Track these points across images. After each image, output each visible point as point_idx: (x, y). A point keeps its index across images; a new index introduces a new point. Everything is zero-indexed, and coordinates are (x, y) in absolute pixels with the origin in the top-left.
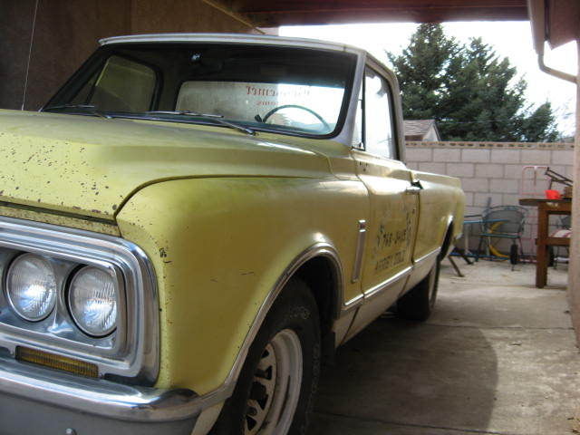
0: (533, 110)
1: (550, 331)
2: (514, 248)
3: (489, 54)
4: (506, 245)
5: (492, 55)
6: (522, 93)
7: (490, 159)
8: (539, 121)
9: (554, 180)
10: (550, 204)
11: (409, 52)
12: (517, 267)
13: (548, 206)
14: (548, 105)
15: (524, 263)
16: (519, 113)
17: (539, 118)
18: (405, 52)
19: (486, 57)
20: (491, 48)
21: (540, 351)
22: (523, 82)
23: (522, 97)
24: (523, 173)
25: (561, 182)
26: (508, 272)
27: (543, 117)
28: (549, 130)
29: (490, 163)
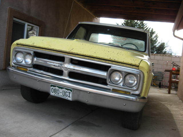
0: (160, 44)
1: (177, 103)
2: (160, 83)
3: (145, 26)
4: (158, 82)
5: (146, 27)
6: (156, 39)
7: (154, 58)
8: (161, 48)
9: (174, 65)
10: (173, 71)
11: (124, 24)
12: (161, 88)
13: (173, 72)
14: (164, 43)
15: (163, 87)
16: (155, 45)
17: (161, 47)
18: (122, 24)
19: (144, 27)
20: (146, 24)
21: (177, 106)
22: (157, 36)
23: (156, 40)
24: (164, 63)
25: (176, 66)
26: (159, 90)
27: (162, 46)
28: (164, 51)
29: (154, 59)
